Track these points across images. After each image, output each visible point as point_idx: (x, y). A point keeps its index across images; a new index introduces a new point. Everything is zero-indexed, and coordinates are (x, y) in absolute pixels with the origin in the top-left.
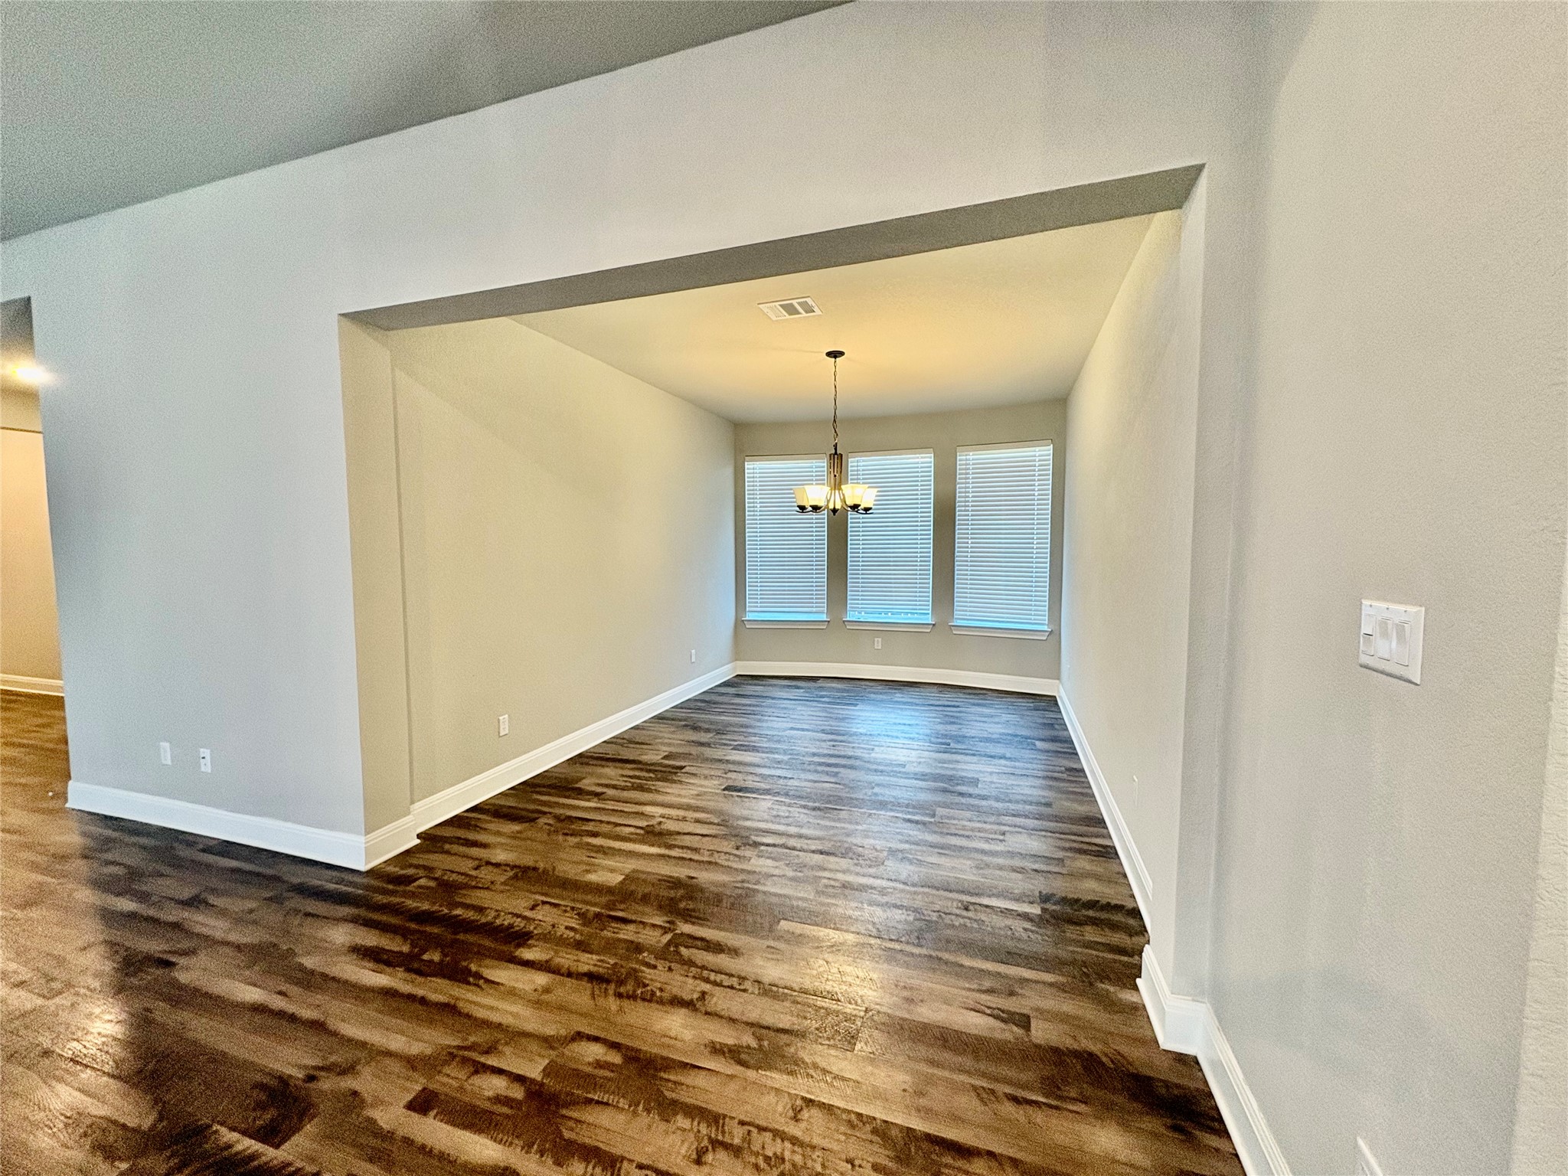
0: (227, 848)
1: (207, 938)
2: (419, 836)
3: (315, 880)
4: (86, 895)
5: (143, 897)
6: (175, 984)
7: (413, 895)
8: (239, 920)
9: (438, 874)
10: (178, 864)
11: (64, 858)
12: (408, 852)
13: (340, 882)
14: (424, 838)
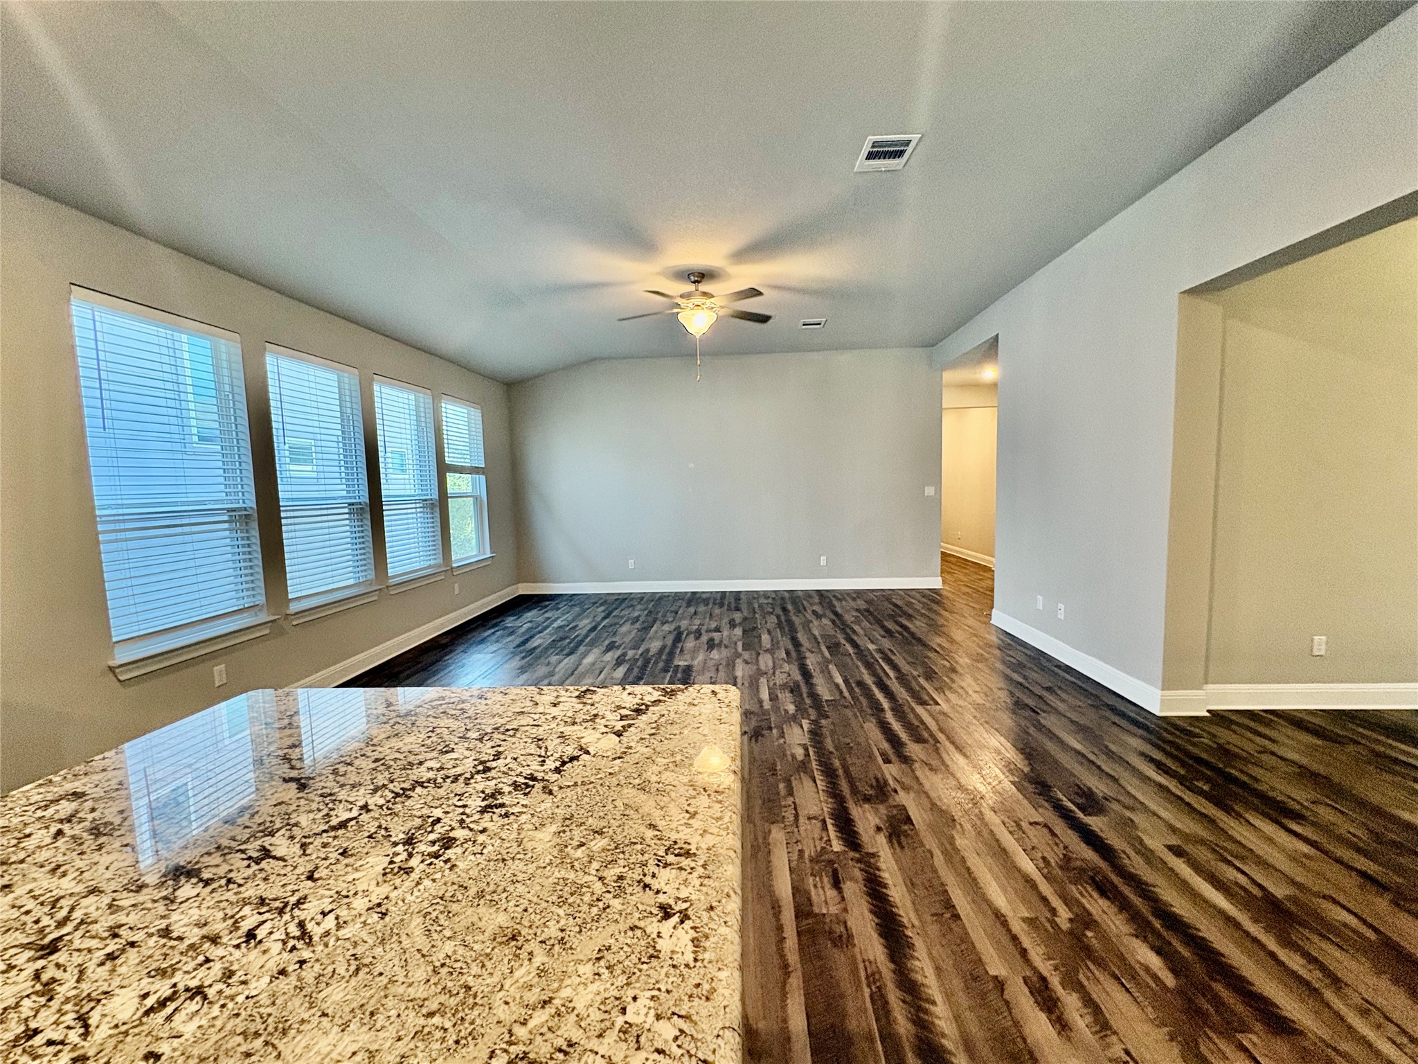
0: (1068, 669)
1: (1055, 709)
2: (1209, 711)
3: (1121, 706)
4: (999, 665)
5: (1025, 678)
6: (1038, 721)
7: (1194, 745)
8: (1073, 708)
9: (1221, 741)
10: (1043, 668)
11: (990, 646)
12: (1197, 718)
13: (1138, 714)
14: (1213, 715)
